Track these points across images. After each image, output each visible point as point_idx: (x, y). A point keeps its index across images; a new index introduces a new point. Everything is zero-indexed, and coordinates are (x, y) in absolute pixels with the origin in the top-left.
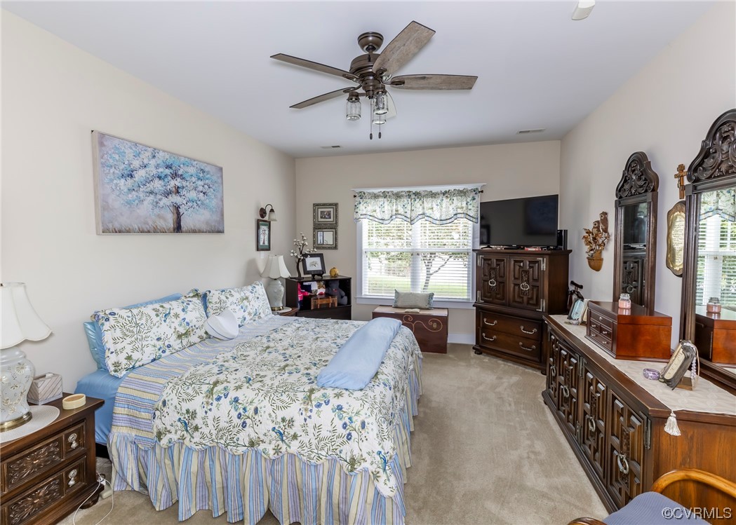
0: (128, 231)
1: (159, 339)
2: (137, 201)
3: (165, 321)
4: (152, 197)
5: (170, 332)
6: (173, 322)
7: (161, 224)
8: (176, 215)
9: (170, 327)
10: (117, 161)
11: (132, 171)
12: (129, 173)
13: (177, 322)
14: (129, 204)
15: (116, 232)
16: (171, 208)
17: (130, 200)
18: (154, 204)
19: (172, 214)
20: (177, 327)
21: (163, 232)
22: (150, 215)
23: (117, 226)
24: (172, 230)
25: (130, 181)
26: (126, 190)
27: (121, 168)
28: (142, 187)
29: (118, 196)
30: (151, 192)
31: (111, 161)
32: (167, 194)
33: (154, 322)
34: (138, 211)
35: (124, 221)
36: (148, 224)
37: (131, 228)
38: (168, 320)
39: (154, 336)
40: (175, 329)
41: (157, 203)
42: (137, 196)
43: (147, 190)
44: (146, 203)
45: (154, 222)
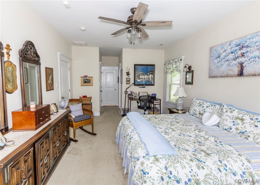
0: (216, 77)
1: (195, 110)
2: (220, 66)
3: (199, 106)
4: (227, 62)
5: (198, 110)
6: (201, 108)
7: (231, 73)
8: (240, 68)
9: (199, 109)
10: (215, 54)
11: (220, 55)
12: (218, 56)
13: (202, 109)
14: (217, 67)
15: (212, 77)
16: (238, 65)
17: (218, 66)
18: (228, 65)
19: (238, 68)
20: (201, 110)
21: (232, 76)
22: (226, 70)
23: (213, 75)
24: (237, 75)
25: (219, 59)
26: (217, 63)
27: (216, 56)
28: (223, 59)
29: (214, 65)
30: (227, 60)
31: (213, 55)
32: (235, 59)
33: (196, 105)
34: (221, 69)
35: (215, 74)
36: (224, 74)
37: (217, 76)
38: (199, 107)
39: (194, 109)
40: (200, 110)
41: (229, 64)
42: (221, 64)
43: (225, 60)
44: (224, 65)
45: (227, 72)
